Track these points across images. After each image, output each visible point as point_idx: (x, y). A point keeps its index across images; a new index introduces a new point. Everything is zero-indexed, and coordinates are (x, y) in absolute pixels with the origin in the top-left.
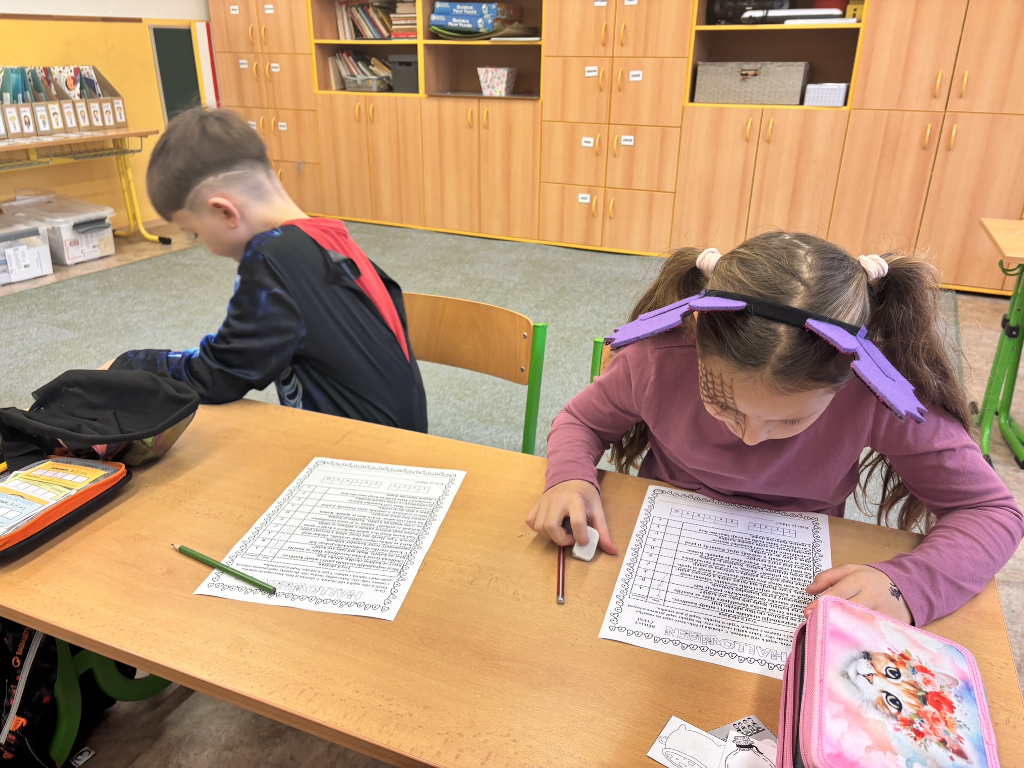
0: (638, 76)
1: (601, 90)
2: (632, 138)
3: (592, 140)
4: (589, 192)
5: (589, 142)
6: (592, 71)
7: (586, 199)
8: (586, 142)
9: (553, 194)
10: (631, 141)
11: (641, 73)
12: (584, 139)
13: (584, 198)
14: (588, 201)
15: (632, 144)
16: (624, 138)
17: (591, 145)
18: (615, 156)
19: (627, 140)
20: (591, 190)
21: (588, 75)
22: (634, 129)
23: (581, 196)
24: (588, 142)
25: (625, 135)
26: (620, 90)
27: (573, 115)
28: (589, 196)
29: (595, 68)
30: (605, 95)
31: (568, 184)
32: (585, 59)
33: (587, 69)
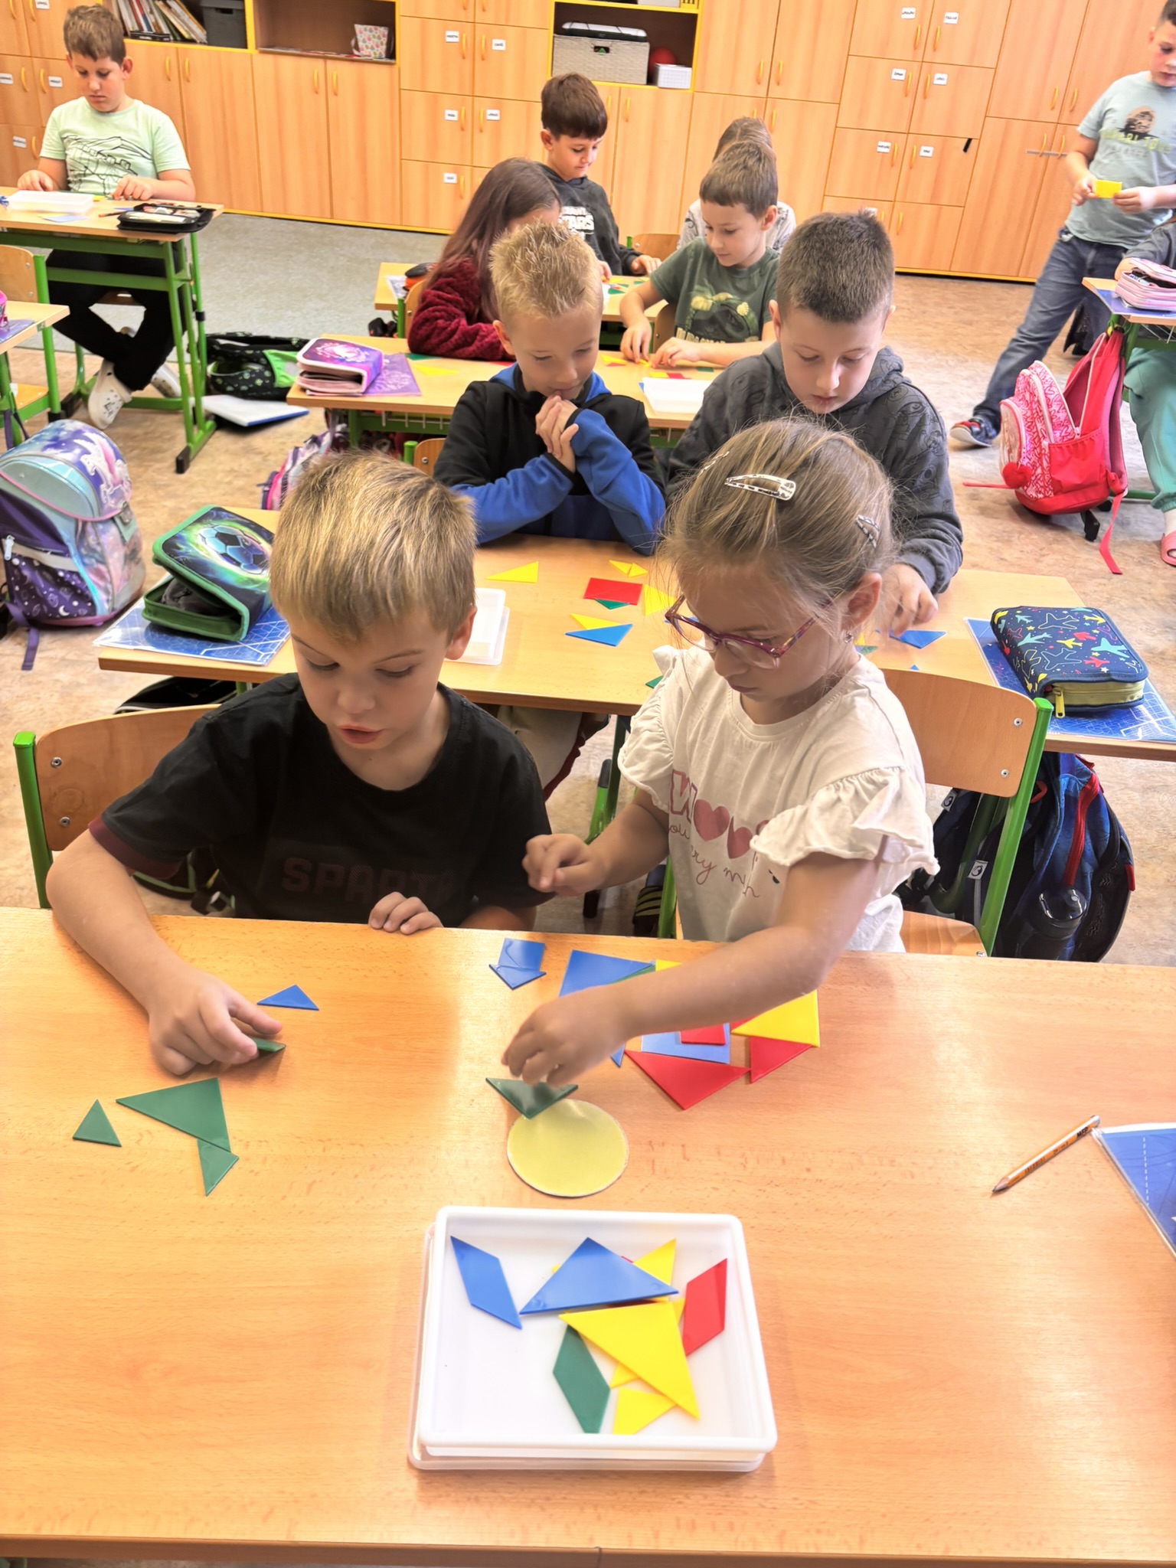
0: (501, 45)
1: (464, 58)
2: (496, 112)
3: (455, 113)
4: (455, 172)
5: (453, 116)
6: (453, 36)
7: (452, 178)
8: (449, 115)
9: (415, 172)
10: (496, 115)
11: (503, 42)
12: (448, 112)
13: (449, 178)
14: (454, 181)
15: (497, 118)
16: (489, 112)
17: (455, 118)
18: (481, 131)
19: (492, 114)
20: (456, 168)
21: (448, 39)
22: (498, 102)
23: (447, 175)
24: (451, 115)
25: (491, 108)
26: (483, 59)
27: (434, 85)
28: (454, 176)
29: (456, 33)
30: (468, 63)
31: (431, 162)
32: (446, 22)
33: (448, 33)
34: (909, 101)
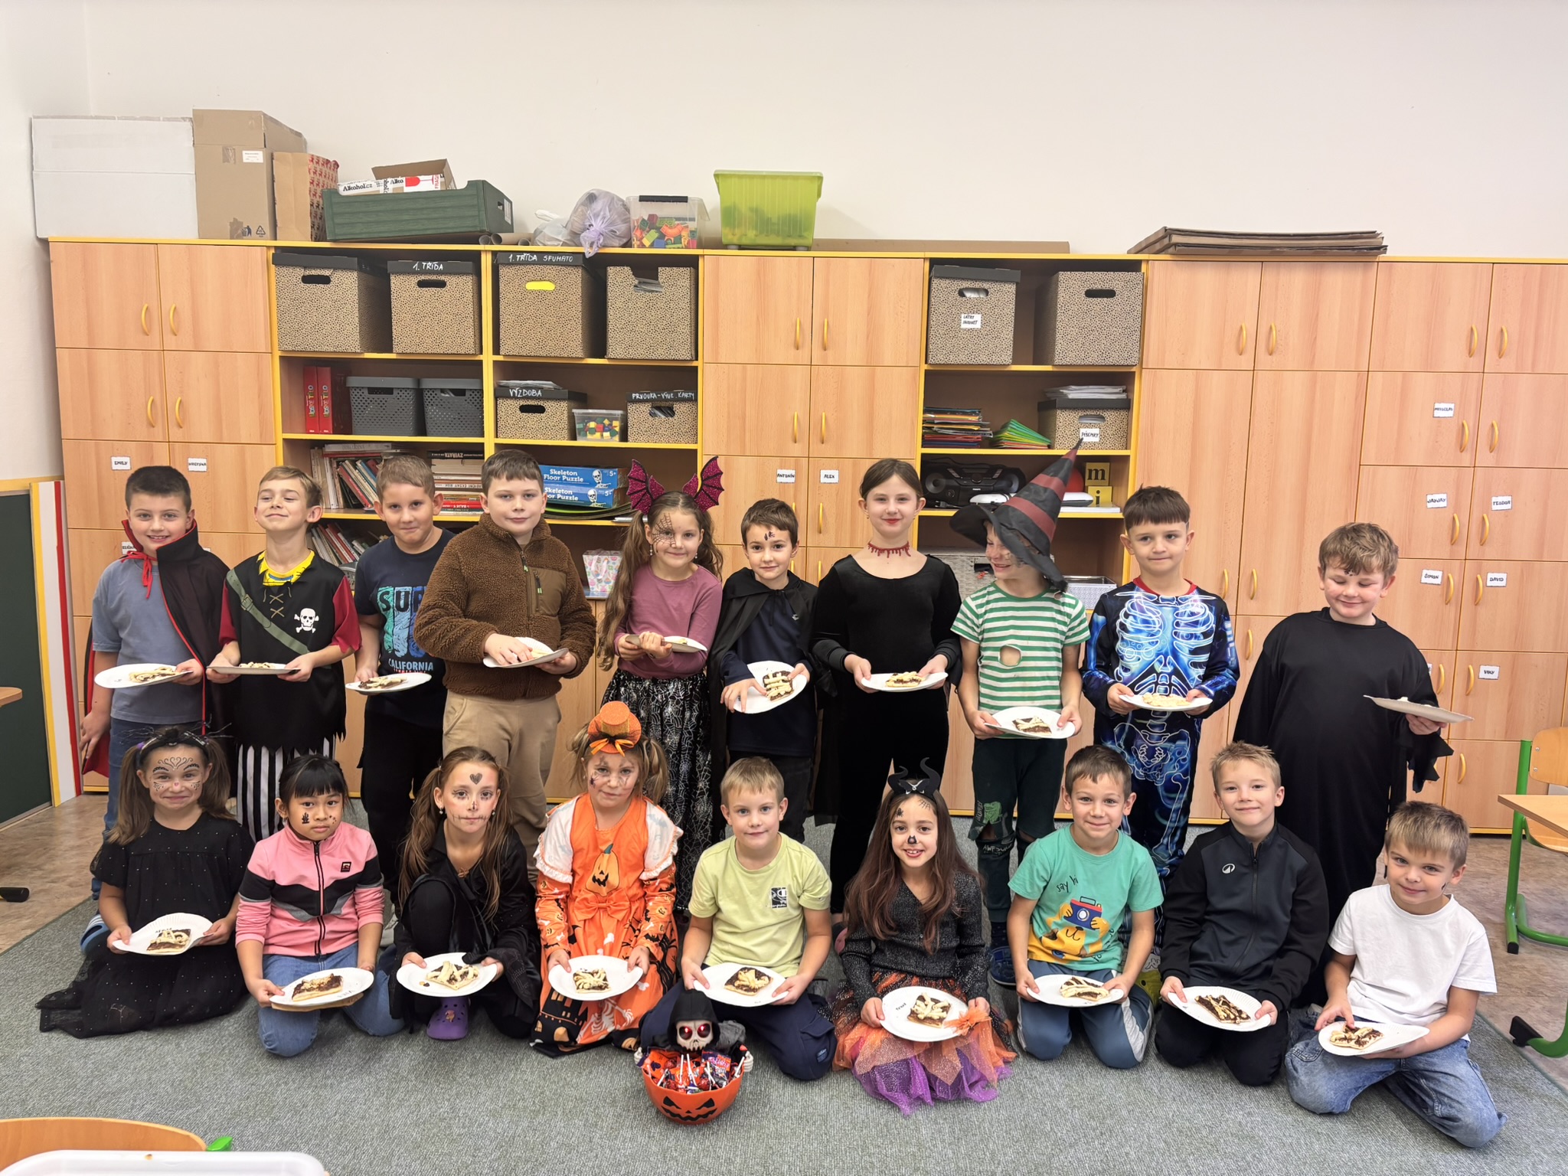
34: (1451, 611)
